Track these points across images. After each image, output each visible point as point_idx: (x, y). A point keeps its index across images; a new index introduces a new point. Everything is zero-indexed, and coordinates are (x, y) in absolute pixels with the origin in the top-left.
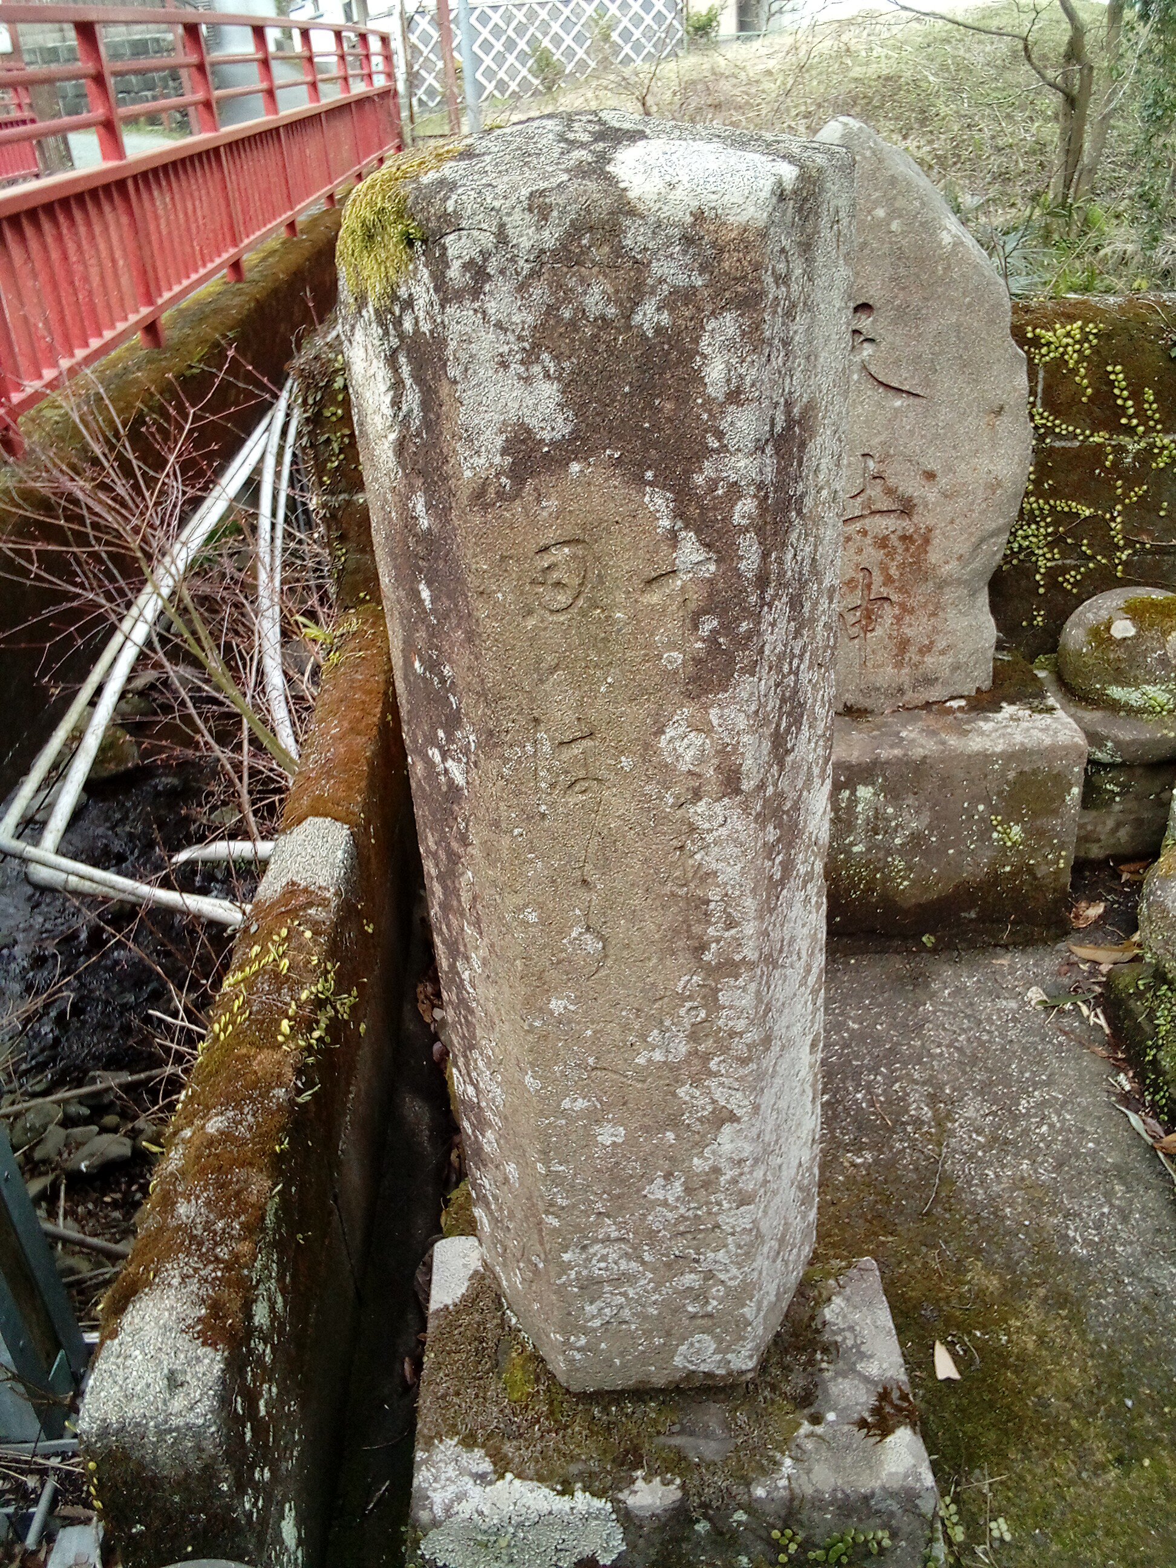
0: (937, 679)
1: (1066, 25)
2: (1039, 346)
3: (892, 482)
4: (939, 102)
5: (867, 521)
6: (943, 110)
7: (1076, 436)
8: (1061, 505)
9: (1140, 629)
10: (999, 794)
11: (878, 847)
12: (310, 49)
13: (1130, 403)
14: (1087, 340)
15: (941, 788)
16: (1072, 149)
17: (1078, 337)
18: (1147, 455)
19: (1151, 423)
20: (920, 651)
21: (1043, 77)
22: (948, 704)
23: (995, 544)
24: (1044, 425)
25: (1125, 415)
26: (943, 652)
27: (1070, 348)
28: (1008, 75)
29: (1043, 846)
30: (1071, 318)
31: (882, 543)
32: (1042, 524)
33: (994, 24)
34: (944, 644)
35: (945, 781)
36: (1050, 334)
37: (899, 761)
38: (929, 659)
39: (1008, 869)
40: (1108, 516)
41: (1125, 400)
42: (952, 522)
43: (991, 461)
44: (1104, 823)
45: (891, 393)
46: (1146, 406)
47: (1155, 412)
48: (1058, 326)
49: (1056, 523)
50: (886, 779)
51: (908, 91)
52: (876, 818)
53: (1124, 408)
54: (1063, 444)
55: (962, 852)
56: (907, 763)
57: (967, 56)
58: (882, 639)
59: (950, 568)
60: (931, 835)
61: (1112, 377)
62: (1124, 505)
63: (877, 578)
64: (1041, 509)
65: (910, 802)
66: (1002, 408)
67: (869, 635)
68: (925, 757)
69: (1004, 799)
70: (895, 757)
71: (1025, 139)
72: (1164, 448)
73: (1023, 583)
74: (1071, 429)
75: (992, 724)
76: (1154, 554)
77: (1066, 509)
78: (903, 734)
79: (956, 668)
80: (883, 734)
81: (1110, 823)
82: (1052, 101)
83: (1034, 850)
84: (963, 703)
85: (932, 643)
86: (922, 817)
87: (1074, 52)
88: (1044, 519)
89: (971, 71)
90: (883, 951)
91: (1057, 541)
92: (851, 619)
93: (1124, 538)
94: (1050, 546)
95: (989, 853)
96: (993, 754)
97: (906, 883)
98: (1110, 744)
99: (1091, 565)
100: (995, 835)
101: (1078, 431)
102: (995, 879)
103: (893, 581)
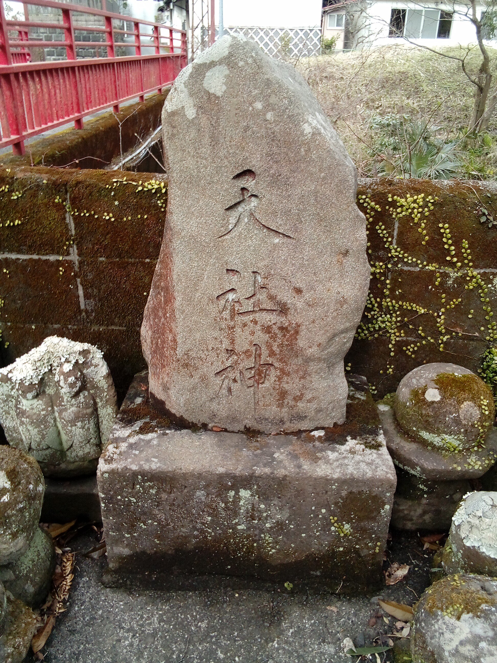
0: (306, 417)
1: (482, 57)
2: (396, 207)
3: (273, 292)
4: (424, 85)
5: (257, 315)
6: (426, 89)
7: (417, 265)
8: (406, 305)
9: (443, 398)
10: (336, 504)
11: (254, 528)
12: (138, 32)
13: (453, 248)
14: (427, 206)
15: (296, 497)
16: (480, 110)
17: (421, 203)
18: (462, 280)
19: (466, 261)
20: (294, 399)
21: (470, 78)
22: (312, 433)
23: (344, 337)
24: (397, 256)
25: (449, 255)
26: (309, 401)
27: (415, 210)
28: (455, 76)
29: (365, 538)
30: (417, 191)
31: (267, 329)
32: (394, 315)
33: (451, 54)
34: (311, 396)
35: (300, 493)
36: (403, 200)
37: (268, 477)
38: (300, 404)
39: (341, 549)
40: (436, 314)
41: (450, 245)
42: (313, 322)
43: (340, 286)
44: (415, 510)
45: (272, 234)
46: (463, 250)
47: (468, 255)
48: (408, 196)
49: (403, 315)
50: (259, 487)
51: (412, 79)
52: (253, 510)
53: (449, 250)
54: (409, 268)
55: (310, 536)
56: (273, 479)
57: (438, 67)
58: (268, 389)
59: (313, 351)
60: (290, 524)
61: (442, 231)
62: (446, 309)
63: (265, 352)
64: (394, 307)
65: (276, 503)
66: (347, 251)
67: (260, 386)
68: (286, 476)
69: (339, 507)
70: (265, 473)
71: (460, 104)
72: (473, 277)
73: (381, 348)
74: (414, 260)
75: (336, 454)
76: (464, 339)
77: (409, 308)
78: (276, 455)
79: (318, 411)
80: (263, 454)
81: (419, 511)
82: (473, 89)
83: (359, 540)
84: (321, 433)
85: (302, 394)
86: (284, 513)
87: (484, 69)
88: (395, 312)
89: (439, 73)
90: (258, 589)
91: (402, 326)
92: (248, 375)
93: (445, 328)
94: (399, 328)
95: (329, 539)
96: (332, 479)
97: (273, 551)
98: (419, 469)
99: (424, 342)
100: (333, 528)
101: (419, 262)
102: (333, 554)
103: (275, 355)
